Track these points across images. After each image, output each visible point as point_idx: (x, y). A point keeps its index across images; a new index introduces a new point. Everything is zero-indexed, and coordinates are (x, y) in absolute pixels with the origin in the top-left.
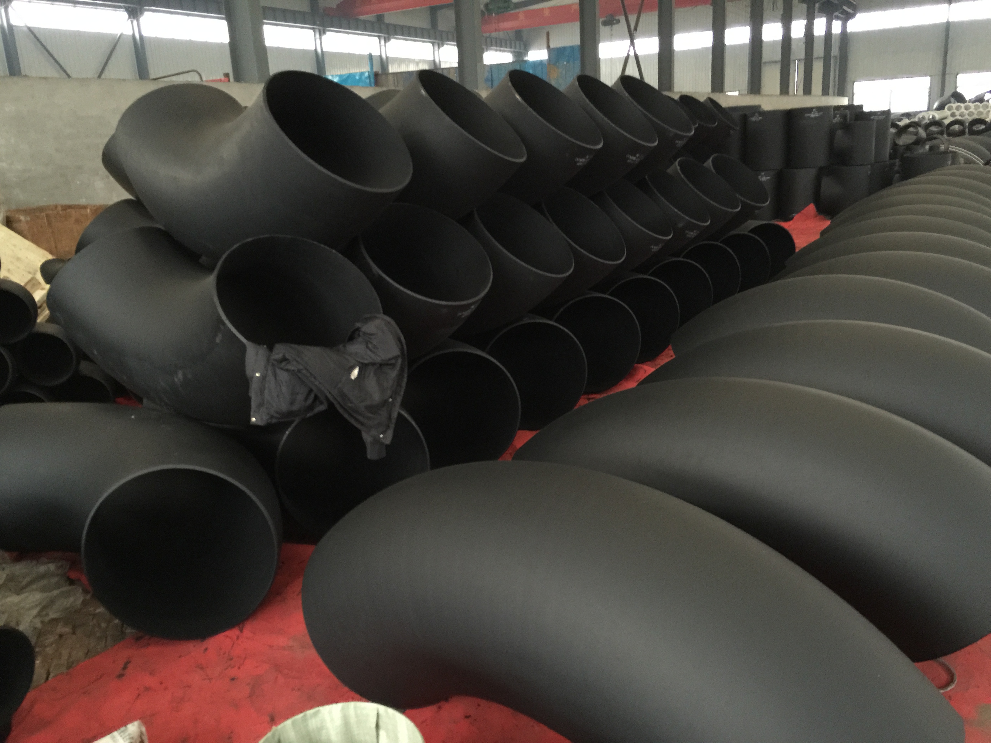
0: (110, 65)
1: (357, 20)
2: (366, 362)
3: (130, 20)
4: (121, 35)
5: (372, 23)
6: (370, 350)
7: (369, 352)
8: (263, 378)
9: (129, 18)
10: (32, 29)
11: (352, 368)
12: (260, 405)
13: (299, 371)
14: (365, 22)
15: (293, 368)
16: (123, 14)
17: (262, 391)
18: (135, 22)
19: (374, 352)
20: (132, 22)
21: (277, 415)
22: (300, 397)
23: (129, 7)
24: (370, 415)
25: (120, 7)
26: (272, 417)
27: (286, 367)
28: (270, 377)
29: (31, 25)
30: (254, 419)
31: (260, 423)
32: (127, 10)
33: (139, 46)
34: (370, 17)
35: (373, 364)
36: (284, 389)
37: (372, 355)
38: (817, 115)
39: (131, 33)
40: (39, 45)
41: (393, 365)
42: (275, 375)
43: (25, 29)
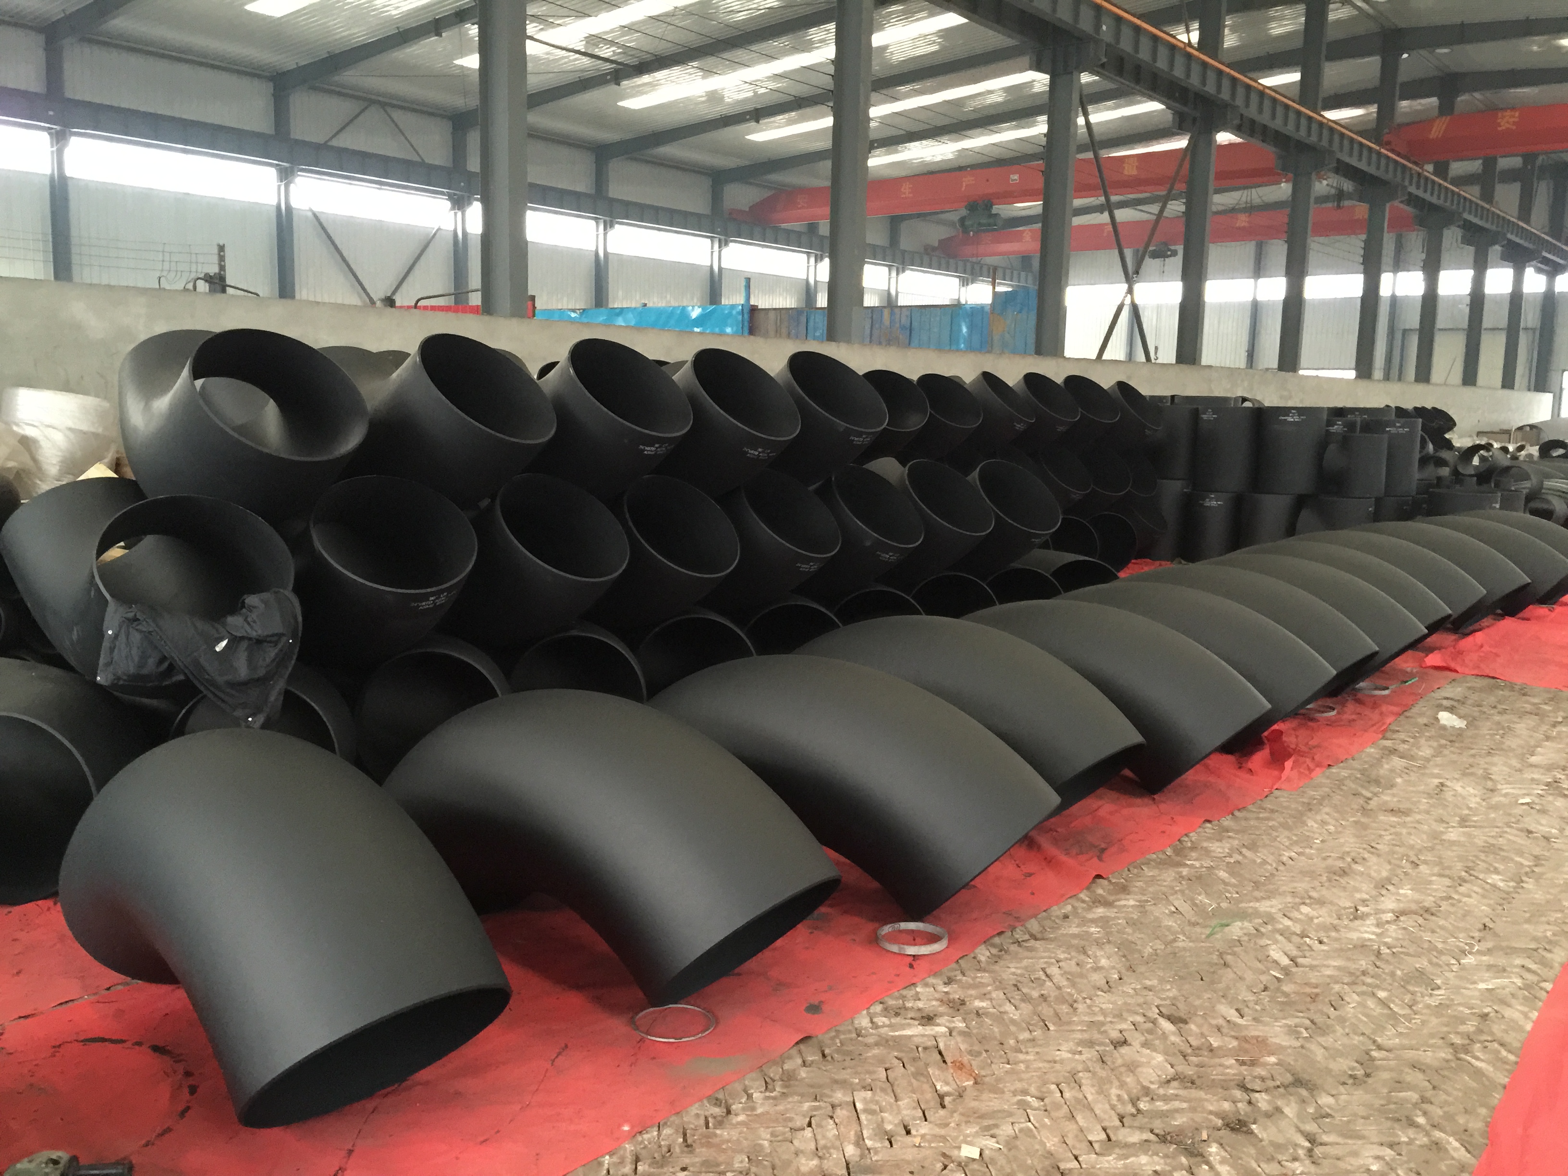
0: (417, 271)
1: (776, 230)
2: (239, 634)
3: (453, 212)
4: (439, 229)
5: (799, 234)
6: (249, 624)
7: (246, 625)
8: (116, 636)
9: (453, 208)
10: (318, 215)
11: (221, 639)
12: (108, 664)
13: (150, 632)
14: (788, 232)
15: (144, 629)
16: (444, 204)
17: (112, 650)
18: (459, 214)
19: (252, 627)
20: (456, 214)
21: (125, 678)
22: (151, 662)
23: (455, 194)
24: (233, 692)
25: (442, 193)
26: (119, 678)
27: (138, 627)
28: (122, 637)
29: (316, 209)
30: (98, 678)
31: (104, 683)
32: (451, 198)
33: (461, 245)
34: (796, 226)
35: (250, 639)
36: (135, 651)
37: (249, 630)
38: (1297, 419)
39: (452, 228)
40: (324, 236)
41: (276, 643)
42: (128, 636)
43: (310, 214)
